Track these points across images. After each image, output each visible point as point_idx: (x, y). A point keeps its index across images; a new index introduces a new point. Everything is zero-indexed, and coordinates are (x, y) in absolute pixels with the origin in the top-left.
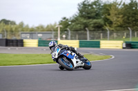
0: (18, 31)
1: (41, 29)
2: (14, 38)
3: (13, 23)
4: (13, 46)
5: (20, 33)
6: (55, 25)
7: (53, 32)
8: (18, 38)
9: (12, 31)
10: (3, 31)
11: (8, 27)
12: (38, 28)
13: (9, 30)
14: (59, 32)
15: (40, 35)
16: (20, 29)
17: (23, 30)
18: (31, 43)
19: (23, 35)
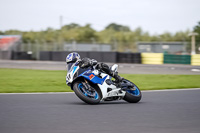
0: (134, 41)
1: (167, 39)
2: (127, 50)
3: (126, 29)
4: (127, 62)
5: (136, 43)
6: (188, 32)
7: (186, 43)
8: (134, 51)
9: (124, 41)
10: (112, 40)
11: (119, 35)
12: (162, 36)
13: (120, 39)
14: (193, 43)
15: (166, 47)
16: (136, 38)
17: (140, 40)
18: (153, 58)
19: (142, 47)
